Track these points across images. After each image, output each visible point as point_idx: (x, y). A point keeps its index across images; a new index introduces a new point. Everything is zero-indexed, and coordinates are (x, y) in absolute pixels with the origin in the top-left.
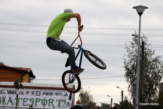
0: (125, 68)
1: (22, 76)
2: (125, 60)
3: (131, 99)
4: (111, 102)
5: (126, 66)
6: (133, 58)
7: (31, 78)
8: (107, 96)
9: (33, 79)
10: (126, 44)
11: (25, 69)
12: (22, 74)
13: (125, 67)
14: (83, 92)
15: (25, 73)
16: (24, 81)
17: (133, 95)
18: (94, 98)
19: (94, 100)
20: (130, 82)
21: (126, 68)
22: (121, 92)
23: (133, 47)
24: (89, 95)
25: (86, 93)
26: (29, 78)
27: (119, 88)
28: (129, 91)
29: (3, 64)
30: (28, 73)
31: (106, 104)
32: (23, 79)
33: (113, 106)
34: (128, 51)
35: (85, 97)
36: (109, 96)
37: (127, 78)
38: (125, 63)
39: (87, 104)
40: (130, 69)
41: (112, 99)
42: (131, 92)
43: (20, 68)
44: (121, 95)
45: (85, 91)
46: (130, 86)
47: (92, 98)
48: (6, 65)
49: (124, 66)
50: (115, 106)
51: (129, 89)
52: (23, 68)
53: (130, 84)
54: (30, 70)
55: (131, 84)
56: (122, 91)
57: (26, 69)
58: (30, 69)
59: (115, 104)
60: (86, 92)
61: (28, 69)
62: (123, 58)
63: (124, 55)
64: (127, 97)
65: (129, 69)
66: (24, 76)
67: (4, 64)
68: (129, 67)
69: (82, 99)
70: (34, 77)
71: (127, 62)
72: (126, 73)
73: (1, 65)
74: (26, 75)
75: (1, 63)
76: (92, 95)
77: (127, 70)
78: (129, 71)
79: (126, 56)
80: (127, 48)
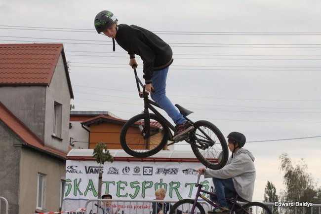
7: (169, 142)
9: (171, 144)
11: (154, 122)
14: (292, 167)
18: (315, 181)
19: (316, 186)
24: (305, 175)
25: (299, 171)
29: (108, 115)
30: (160, 131)
32: (151, 143)
35: (297, 179)
45: (295, 167)
48: (116, 118)
57: (157, 123)
60: (298, 169)
66: (151, 137)
67: (110, 114)
69: (289, 183)
73: (103, 116)
74: (156, 135)
75: (104, 112)
76: (309, 174)
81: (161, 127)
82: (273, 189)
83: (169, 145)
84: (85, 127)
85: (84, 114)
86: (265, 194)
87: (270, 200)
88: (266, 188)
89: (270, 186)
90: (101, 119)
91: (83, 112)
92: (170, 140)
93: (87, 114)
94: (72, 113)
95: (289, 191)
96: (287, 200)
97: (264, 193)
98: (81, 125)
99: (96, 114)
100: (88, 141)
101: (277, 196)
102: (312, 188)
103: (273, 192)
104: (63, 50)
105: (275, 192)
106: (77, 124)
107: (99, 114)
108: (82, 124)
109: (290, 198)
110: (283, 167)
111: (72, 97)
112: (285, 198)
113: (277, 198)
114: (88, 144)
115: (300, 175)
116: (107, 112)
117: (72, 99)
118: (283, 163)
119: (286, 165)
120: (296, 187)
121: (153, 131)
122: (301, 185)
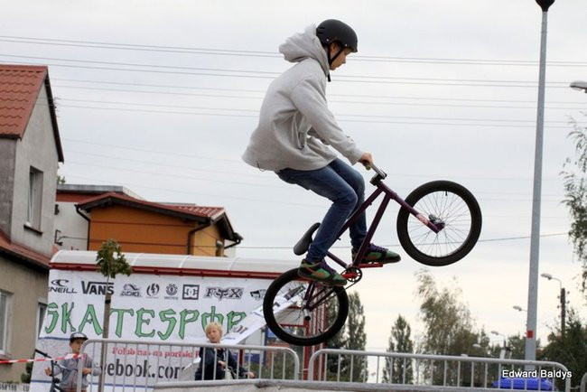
0: (570, 207)
1: (192, 233)
2: (571, 178)
5: (573, 199)
7: (227, 243)
8: (515, 308)
9: (231, 246)
10: (572, 122)
11: (201, 208)
12: (192, 229)
13: (568, 204)
14: (436, 293)
15: (202, 225)
16: (195, 250)
19: (475, 324)
21: (573, 206)
22: (560, 294)
24: (457, 308)
25: (447, 299)
26: (219, 242)
27: (550, 278)
29: (122, 193)
30: (212, 223)
32: (195, 244)
34: (579, 145)
35: (444, 314)
36: (520, 310)
37: (578, 243)
38: (569, 187)
39: (449, 336)
43: (184, 207)
44: (560, 304)
45: (440, 291)
47: (468, 314)
48: (136, 197)
49: (565, 198)
51: (584, 284)
52: (195, 208)
54: (221, 213)
56: (563, 291)
57: (207, 208)
58: (219, 209)
60: (446, 295)
61: (213, 209)
62: (563, 169)
63: (568, 160)
64: (575, 311)
65: (583, 210)
66: (196, 233)
67: (126, 192)
68: (583, 205)
70: (236, 239)
71: (577, 184)
72: (573, 224)
73: (114, 195)
74: (205, 230)
75: (115, 187)
76: (465, 304)
77: (578, 214)
78: (583, 217)
79: (573, 162)
80: (577, 134)
81: (214, 217)
82: (405, 330)
83: (226, 248)
84: (82, 211)
85: (80, 189)
86: (391, 338)
87: (399, 347)
88: (394, 325)
89: (401, 324)
90: (109, 199)
91: (79, 186)
92: (229, 239)
93: (86, 189)
94: (60, 188)
95: (429, 334)
96: (427, 348)
97: (390, 334)
98: (75, 208)
99: (101, 189)
100: (86, 237)
101: (410, 342)
102: (468, 329)
103: (405, 334)
104: (47, 76)
105: (409, 334)
106: (69, 207)
107: (106, 190)
108: (77, 207)
109: (432, 346)
110: (422, 290)
111: (61, 159)
112: (424, 346)
113: (411, 345)
114: (86, 241)
115: (448, 307)
116: (122, 187)
117: (60, 163)
118: (422, 284)
119: (427, 288)
120: (442, 326)
121: (200, 223)
122: (452, 324)
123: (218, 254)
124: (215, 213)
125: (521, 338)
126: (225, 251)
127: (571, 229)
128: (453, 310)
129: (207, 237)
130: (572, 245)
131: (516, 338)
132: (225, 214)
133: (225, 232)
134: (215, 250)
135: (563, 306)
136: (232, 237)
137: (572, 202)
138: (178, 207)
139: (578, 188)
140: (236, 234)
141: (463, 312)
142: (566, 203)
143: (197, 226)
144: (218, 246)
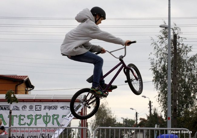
0: (153, 71)
1: (17, 86)
2: (153, 60)
3: (162, 111)
4: (136, 117)
5: (154, 68)
6: (162, 57)
7: (29, 89)
8: (131, 109)
9: (31, 90)
10: (152, 39)
11: (19, 76)
12: (17, 84)
13: (152, 70)
16: (19, 92)
17: (165, 106)
18: (112, 112)
19: (113, 116)
20: (160, 89)
21: (154, 71)
22: (149, 103)
23: (162, 43)
24: (106, 109)
26: (26, 89)
27: (145, 97)
28: (160, 101)
30: (24, 82)
31: (129, 120)
32: (18, 90)
33: (139, 121)
34: (155, 48)
35: (102, 112)
36: (133, 109)
37: (156, 84)
38: (152, 63)
39: (103, 120)
40: (160, 72)
41: (137, 113)
42: (162, 103)
43: (13, 76)
44: (149, 107)
46: (161, 94)
49: (151, 68)
50: (141, 122)
51: (159, 99)
52: (17, 76)
53: (160, 92)
54: (27, 78)
55: (162, 91)
56: (150, 102)
57: (22, 76)
58: (26, 76)
59: (141, 119)
61: (24, 76)
62: (150, 57)
63: (151, 53)
64: (156, 109)
65: (158, 72)
66: (18, 86)
68: (158, 70)
70: (32, 87)
71: (155, 62)
72: (154, 77)
74: (21, 84)
76: (109, 108)
77: (156, 73)
78: (158, 74)
79: (153, 54)
80: (154, 44)
81: (25, 79)
95: (96, 119)
102: (111, 117)
109: (97, 124)
112: (94, 124)
115: (103, 109)
120: (101, 116)
121: (20, 82)
122: (104, 116)
123: (26, 93)
124: (25, 78)
125: (128, 120)
126: (29, 92)
127: (153, 79)
128: (105, 111)
129: (22, 87)
130: (154, 84)
131: (126, 119)
132: (28, 78)
133: (28, 85)
134: (25, 92)
135: (150, 107)
136: (31, 87)
137: (153, 69)
138: (10, 76)
139: (156, 63)
140: (32, 85)
141: (109, 111)
142: (151, 69)
143: (19, 83)
144: (26, 90)
